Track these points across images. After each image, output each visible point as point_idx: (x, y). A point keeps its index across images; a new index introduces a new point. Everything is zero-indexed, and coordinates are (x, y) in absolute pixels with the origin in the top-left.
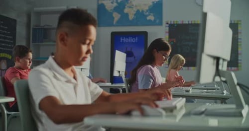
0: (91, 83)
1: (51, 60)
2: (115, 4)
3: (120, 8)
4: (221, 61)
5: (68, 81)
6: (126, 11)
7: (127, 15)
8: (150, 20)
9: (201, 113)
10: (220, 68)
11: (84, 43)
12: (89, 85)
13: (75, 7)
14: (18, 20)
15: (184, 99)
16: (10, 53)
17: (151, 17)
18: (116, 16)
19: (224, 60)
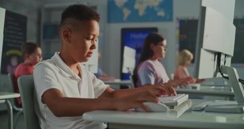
0: (97, 79)
1: (56, 56)
3: (130, 4)
4: (223, 57)
5: (73, 78)
6: (137, 6)
7: (137, 11)
8: (160, 17)
9: (202, 110)
10: (222, 63)
11: (88, 39)
12: (94, 81)
13: (85, 4)
14: (29, 17)
15: (187, 96)
16: (19, 49)
17: (161, 13)
18: (127, 12)
19: (226, 55)
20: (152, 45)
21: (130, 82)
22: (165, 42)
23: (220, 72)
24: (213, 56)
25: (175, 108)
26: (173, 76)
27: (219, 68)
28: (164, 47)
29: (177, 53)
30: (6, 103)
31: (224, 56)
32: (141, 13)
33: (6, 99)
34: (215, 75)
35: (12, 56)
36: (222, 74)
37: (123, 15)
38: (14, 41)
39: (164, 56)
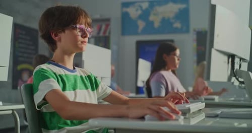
2: (140, 12)
3: (145, 15)
4: (237, 60)
6: (152, 18)
7: (152, 23)
8: (176, 28)
9: (216, 116)
10: (237, 67)
16: (30, 63)
17: (178, 25)
18: (141, 24)
19: (241, 59)
20: (165, 55)
21: (144, 95)
22: (178, 52)
23: (235, 76)
24: (226, 58)
25: (187, 115)
26: (191, 89)
27: (234, 72)
28: (177, 57)
29: (195, 65)
30: (13, 114)
31: (239, 60)
32: (157, 25)
33: (13, 110)
34: (229, 79)
35: (23, 70)
36: (238, 79)
37: (137, 27)
38: (26, 55)
39: (177, 66)
